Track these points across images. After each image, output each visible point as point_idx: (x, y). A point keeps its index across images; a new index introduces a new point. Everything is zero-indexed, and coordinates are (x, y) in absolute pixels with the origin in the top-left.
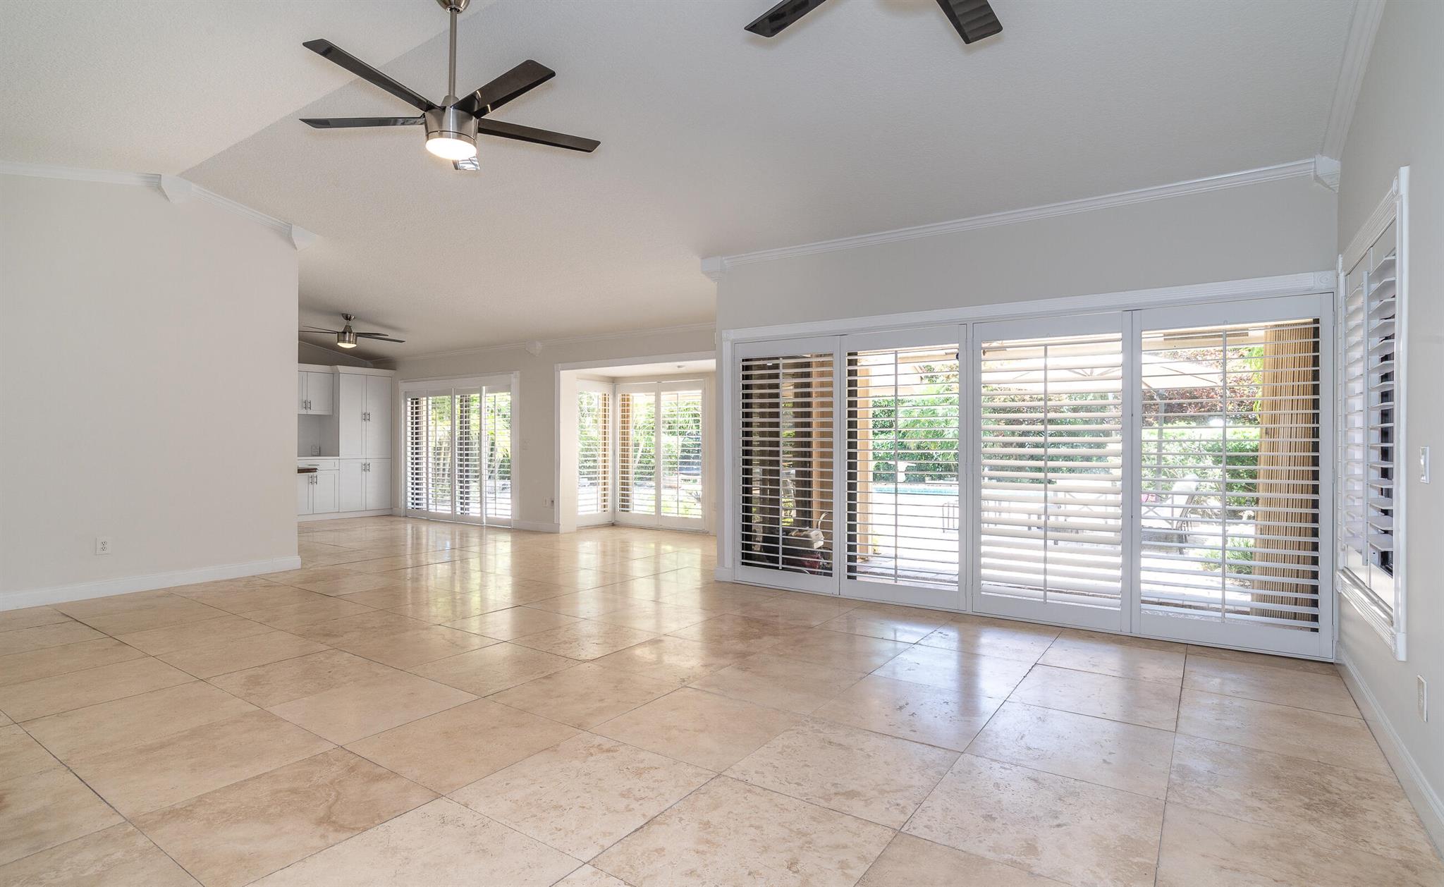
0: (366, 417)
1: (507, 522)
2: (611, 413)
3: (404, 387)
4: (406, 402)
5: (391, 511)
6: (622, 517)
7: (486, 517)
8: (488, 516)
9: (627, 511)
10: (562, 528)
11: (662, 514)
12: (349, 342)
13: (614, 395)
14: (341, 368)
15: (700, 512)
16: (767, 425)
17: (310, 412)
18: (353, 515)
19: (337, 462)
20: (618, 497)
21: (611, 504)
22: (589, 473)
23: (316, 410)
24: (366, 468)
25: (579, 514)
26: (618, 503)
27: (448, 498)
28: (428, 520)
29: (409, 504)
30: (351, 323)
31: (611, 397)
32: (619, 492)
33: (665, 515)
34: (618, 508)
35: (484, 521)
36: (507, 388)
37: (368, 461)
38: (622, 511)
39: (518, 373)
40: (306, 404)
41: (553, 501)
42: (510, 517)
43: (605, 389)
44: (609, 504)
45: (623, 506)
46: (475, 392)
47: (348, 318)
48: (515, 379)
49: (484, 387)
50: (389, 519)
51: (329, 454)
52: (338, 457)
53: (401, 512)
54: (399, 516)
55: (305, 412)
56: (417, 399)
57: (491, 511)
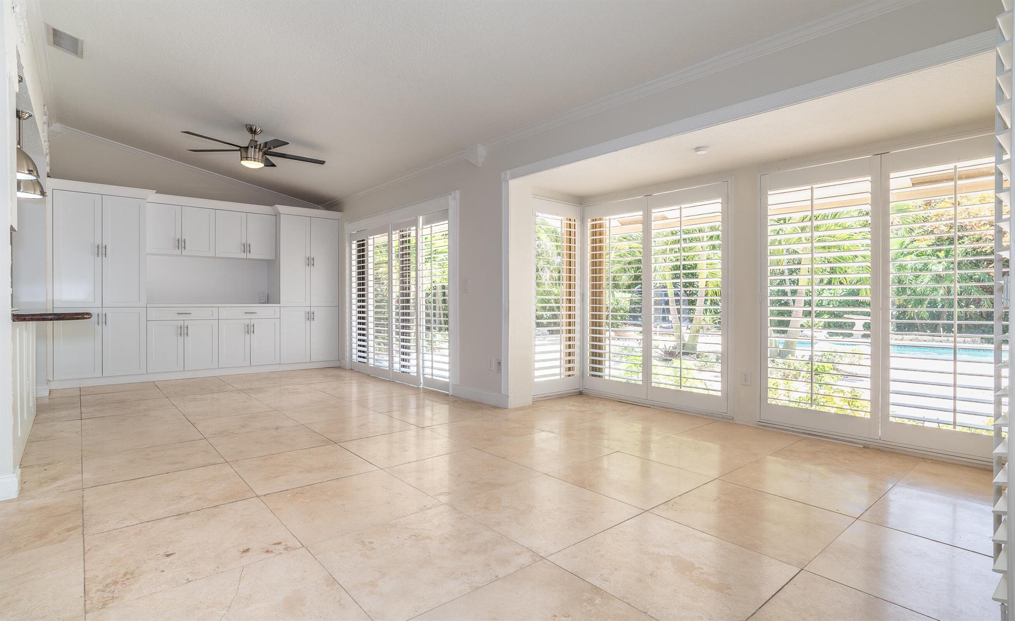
0: (310, 262)
1: (445, 386)
2: (578, 245)
3: (351, 228)
4: (351, 244)
5: (337, 364)
6: (593, 384)
7: (424, 378)
8: (426, 376)
9: (599, 376)
10: (513, 403)
11: (653, 385)
12: (255, 161)
13: (583, 222)
14: (281, 208)
15: (718, 386)
17: (249, 256)
19: (277, 310)
20: (588, 358)
21: (578, 365)
22: (549, 324)
23: (257, 253)
24: (310, 316)
25: (535, 380)
26: (588, 365)
28: (368, 378)
29: (354, 357)
30: (257, 138)
31: (577, 223)
32: (588, 350)
33: (657, 385)
34: (588, 372)
35: (422, 382)
36: (443, 215)
37: (312, 310)
38: (593, 375)
39: (457, 194)
40: (246, 248)
41: (499, 363)
42: (448, 378)
43: (572, 212)
44: (576, 365)
45: (594, 369)
46: (411, 225)
47: (252, 131)
48: (453, 202)
49: (421, 217)
50: (336, 372)
51: (268, 301)
52: (279, 305)
53: (348, 365)
54: (345, 369)
55: (243, 256)
56: (363, 240)
57: (428, 371)
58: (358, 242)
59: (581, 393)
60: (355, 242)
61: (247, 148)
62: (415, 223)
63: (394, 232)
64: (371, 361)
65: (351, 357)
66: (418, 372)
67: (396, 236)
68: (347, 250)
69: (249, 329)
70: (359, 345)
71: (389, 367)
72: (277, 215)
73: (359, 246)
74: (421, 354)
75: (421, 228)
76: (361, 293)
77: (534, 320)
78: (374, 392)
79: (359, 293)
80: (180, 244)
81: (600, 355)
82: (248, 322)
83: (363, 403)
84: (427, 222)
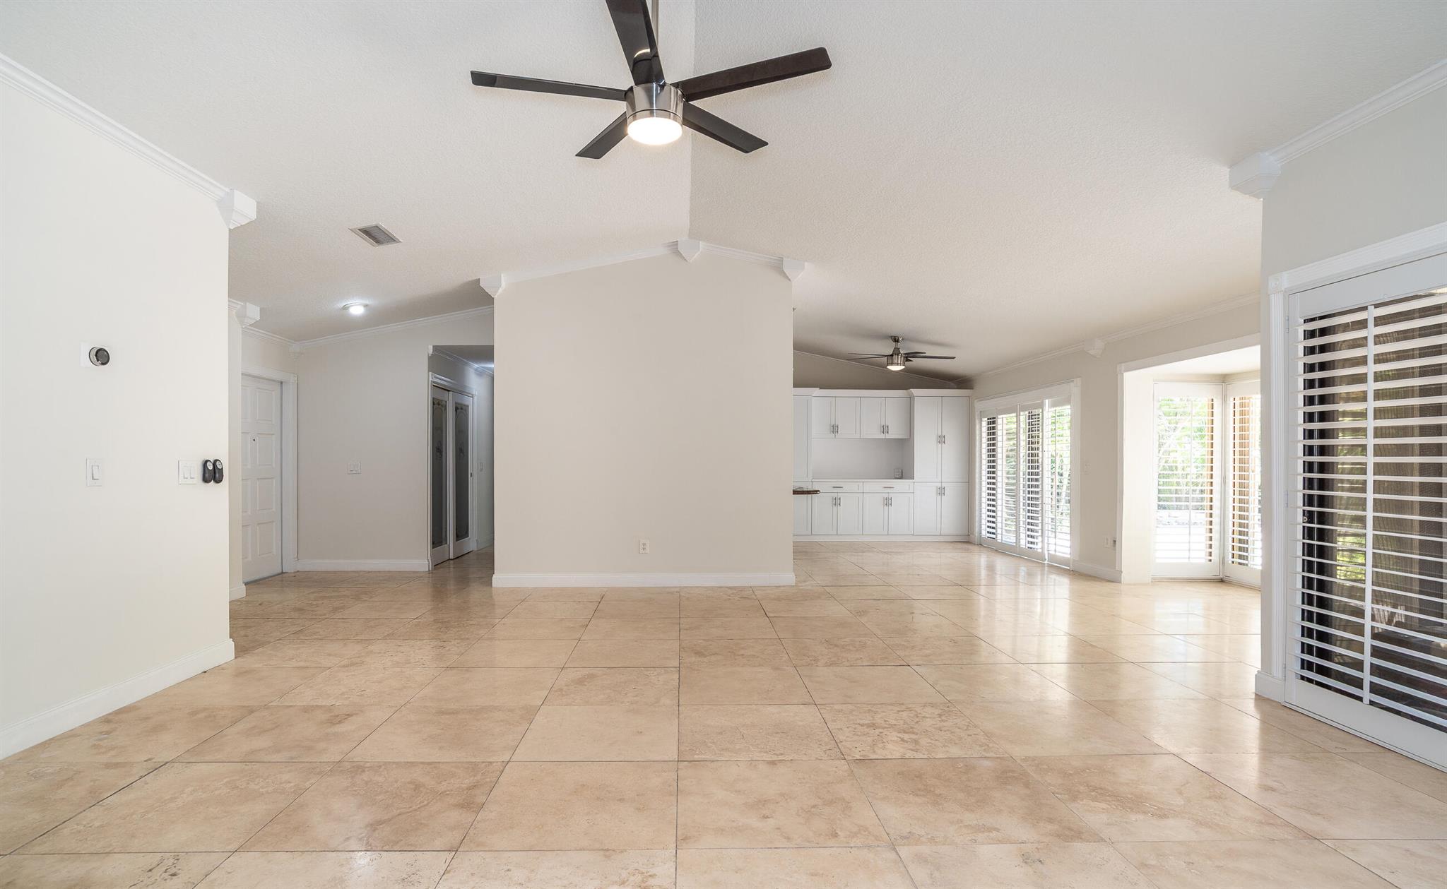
0: (941, 439)
1: (1066, 562)
3: (979, 406)
4: (981, 421)
5: (967, 539)
6: (1236, 572)
7: (1048, 554)
8: (1050, 552)
9: (1244, 564)
10: (1125, 577)
12: (898, 364)
13: (1225, 399)
14: (915, 392)
16: (1417, 431)
17: (887, 437)
18: (930, 539)
19: (912, 485)
20: (1231, 544)
21: (1219, 552)
23: (894, 433)
24: (941, 491)
25: (1158, 561)
26: (1229, 552)
27: (1013, 528)
28: (997, 551)
29: (984, 533)
30: (899, 345)
31: (1219, 402)
32: (1230, 536)
35: (1047, 557)
36: (1067, 401)
37: (944, 485)
38: (1238, 563)
39: (1078, 381)
40: (885, 429)
41: (1115, 541)
42: (1069, 556)
43: (1201, 398)
45: (1238, 557)
46: (1038, 408)
47: (896, 340)
48: (1075, 388)
49: (1047, 401)
50: (966, 546)
51: (901, 478)
52: (912, 480)
53: (977, 540)
54: (975, 544)
55: (883, 436)
56: (993, 418)
57: (1052, 548)
58: (988, 419)
59: (1222, 581)
60: (986, 419)
61: (892, 355)
62: (1041, 406)
63: (1022, 413)
64: (999, 537)
65: (981, 532)
66: (1042, 548)
67: (1024, 416)
68: (978, 427)
69: (888, 502)
70: (989, 521)
71: (1016, 543)
72: (911, 398)
73: (989, 423)
74: (1046, 538)
75: (1047, 410)
76: (992, 464)
77: (1155, 503)
78: (1001, 563)
79: (990, 464)
80: (834, 429)
81: (1246, 542)
82: (886, 496)
83: (991, 569)
84: (1054, 405)
